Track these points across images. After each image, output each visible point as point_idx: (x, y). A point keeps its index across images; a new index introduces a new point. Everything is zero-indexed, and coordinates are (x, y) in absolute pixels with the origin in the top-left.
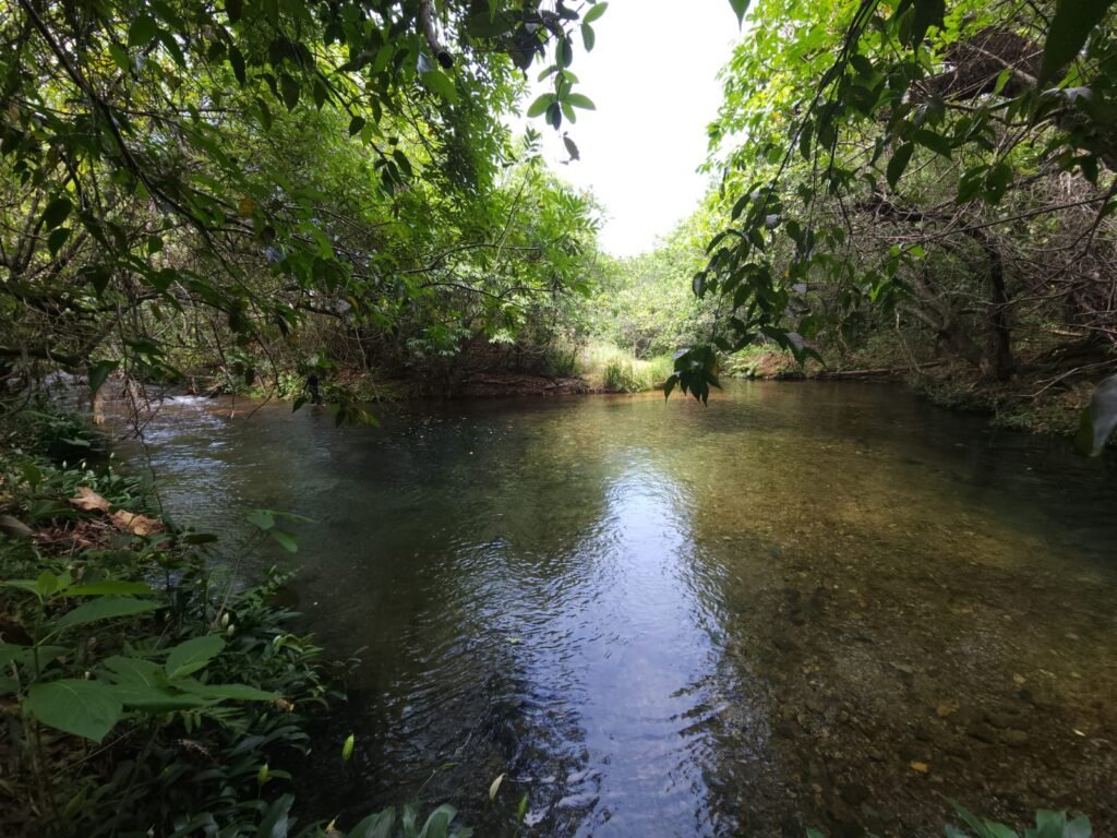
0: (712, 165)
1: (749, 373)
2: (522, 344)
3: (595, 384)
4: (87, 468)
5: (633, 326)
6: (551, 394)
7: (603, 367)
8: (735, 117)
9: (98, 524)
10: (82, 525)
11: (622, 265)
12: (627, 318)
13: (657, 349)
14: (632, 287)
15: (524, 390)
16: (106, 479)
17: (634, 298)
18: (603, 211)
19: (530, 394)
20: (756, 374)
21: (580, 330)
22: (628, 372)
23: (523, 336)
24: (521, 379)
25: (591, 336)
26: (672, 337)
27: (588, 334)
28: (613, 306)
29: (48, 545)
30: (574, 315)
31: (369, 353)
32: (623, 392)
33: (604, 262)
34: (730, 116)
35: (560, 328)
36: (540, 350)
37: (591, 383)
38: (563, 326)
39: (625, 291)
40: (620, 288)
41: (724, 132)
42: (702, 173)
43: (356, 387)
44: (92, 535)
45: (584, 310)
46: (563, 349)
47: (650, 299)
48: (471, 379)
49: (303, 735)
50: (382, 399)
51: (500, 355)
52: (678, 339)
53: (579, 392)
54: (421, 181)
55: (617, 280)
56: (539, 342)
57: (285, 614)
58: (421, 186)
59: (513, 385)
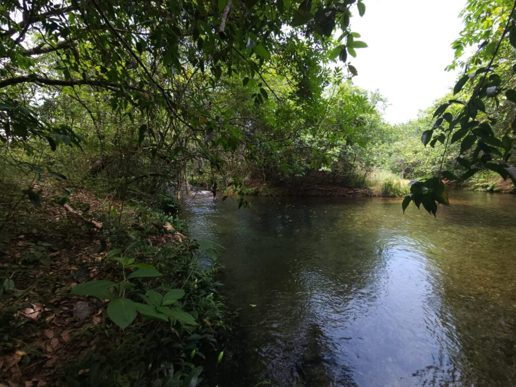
0: (457, 65)
1: (488, 188)
2: (336, 171)
3: (377, 191)
4: (171, 215)
5: (402, 161)
6: (351, 196)
7: (382, 182)
8: (473, 35)
9: (170, 236)
10: (165, 235)
11: (397, 128)
12: (398, 157)
13: (418, 173)
14: (402, 140)
15: (337, 193)
16: (175, 220)
17: (403, 146)
18: (384, 102)
19: (339, 196)
20: (495, 189)
21: (368, 164)
22: (398, 186)
23: (337, 167)
24: (335, 188)
25: (375, 167)
26: (429, 167)
27: (373, 166)
28: (389, 151)
29: (155, 241)
30: (365, 156)
31: (268, 175)
32: (394, 197)
33: (384, 128)
34: (469, 35)
35: (357, 163)
36: (346, 174)
37: (374, 191)
38: (359, 162)
39: (398, 143)
40: (395, 141)
41: (465, 45)
42: (449, 70)
43: (261, 190)
44: (168, 239)
45: (371, 154)
46: (358, 173)
47: (414, 145)
48: (310, 187)
49: (214, 340)
50: (271, 195)
51: (325, 176)
52: (432, 168)
53: (367, 196)
54: (288, 100)
55: (393, 136)
56: (345, 170)
57: (218, 284)
58: (289, 102)
59: (330, 191)
